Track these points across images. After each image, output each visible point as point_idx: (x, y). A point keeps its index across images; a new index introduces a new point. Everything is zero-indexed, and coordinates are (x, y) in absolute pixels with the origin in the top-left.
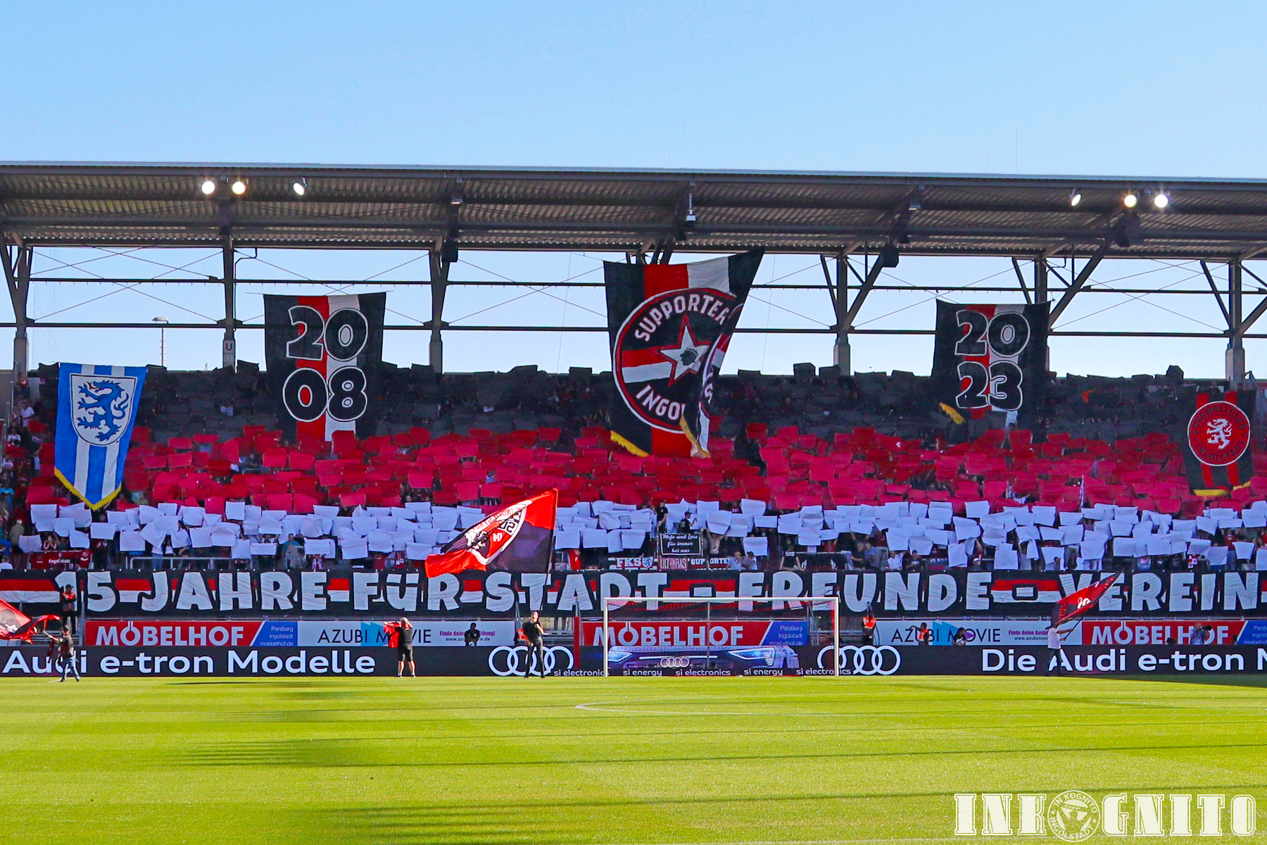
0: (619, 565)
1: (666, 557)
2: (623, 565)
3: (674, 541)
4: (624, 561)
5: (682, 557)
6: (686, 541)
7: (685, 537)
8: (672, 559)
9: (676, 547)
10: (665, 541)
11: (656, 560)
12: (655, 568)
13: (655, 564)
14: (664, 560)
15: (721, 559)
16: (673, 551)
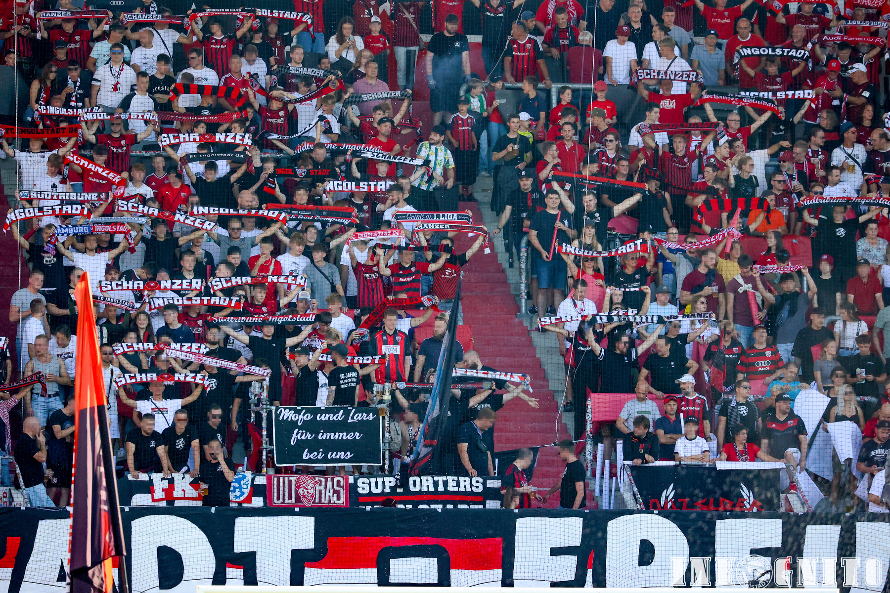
0: (159, 494)
1: (288, 471)
2: (169, 492)
3: (307, 426)
4: (171, 482)
5: (333, 472)
6: (342, 426)
7: (340, 416)
8: (305, 478)
9: (314, 446)
10: (288, 427)
11: (261, 480)
12: (258, 502)
13: (256, 490)
14: (284, 480)
15: (440, 479)
16: (306, 455)
